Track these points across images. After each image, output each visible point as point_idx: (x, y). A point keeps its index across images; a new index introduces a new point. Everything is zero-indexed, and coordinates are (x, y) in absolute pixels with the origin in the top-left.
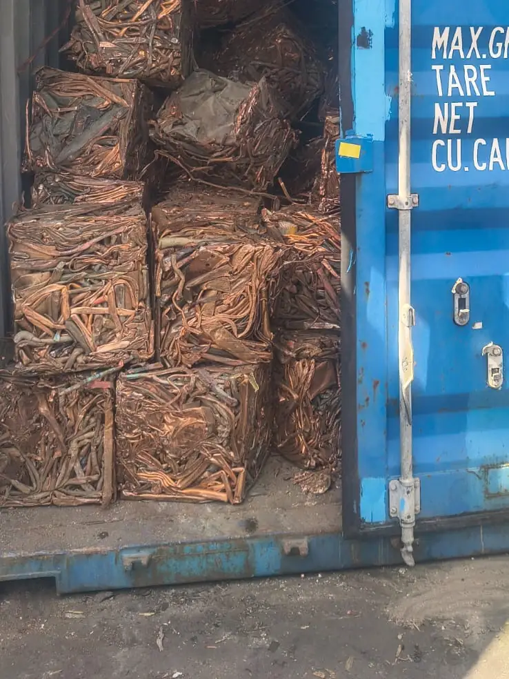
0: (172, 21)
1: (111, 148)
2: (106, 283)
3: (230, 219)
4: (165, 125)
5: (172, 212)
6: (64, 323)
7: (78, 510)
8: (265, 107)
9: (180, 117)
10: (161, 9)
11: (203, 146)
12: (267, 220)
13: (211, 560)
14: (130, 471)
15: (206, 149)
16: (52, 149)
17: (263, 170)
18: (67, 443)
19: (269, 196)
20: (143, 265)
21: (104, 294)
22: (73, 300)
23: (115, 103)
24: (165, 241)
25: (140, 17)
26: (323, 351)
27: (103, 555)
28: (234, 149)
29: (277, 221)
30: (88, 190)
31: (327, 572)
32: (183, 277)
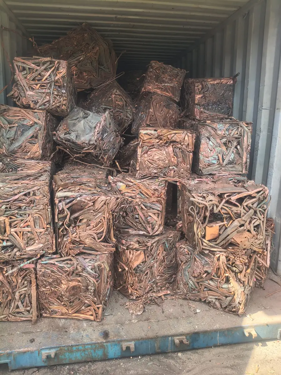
0: (62, 81)
1: (35, 144)
2: (29, 216)
3: (93, 181)
4: (61, 134)
5: (65, 176)
6: (8, 237)
7: (21, 324)
8: (108, 126)
9: (68, 130)
10: (57, 75)
11: (79, 144)
12: (111, 181)
13: (87, 353)
14: (46, 305)
15: (80, 146)
16: (6, 145)
17: (107, 156)
18: (14, 293)
19: (110, 169)
20: (48, 206)
21: (28, 221)
22: (12, 224)
23: (36, 123)
24: (59, 194)
25: (46, 79)
26: (139, 246)
27: (32, 352)
28: (94, 146)
29: (116, 182)
30: (24, 165)
31: (143, 356)
32: (69, 213)
